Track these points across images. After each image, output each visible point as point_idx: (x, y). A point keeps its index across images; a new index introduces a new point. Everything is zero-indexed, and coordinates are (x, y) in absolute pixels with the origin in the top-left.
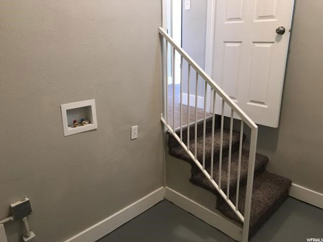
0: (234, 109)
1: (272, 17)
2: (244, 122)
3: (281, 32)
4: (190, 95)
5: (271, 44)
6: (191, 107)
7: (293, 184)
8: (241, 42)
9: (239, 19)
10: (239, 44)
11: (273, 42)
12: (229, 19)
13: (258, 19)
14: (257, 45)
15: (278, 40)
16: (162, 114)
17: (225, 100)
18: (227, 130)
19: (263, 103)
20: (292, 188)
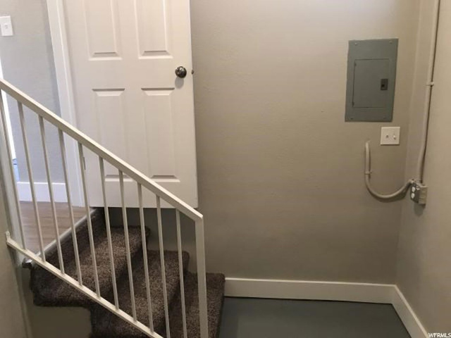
0: (159, 195)
1: (164, 52)
2: (181, 213)
3: (181, 74)
4: (53, 183)
5: (170, 92)
6: (40, 203)
7: (226, 279)
8: (123, 90)
9: (113, 54)
10: (121, 92)
11: (173, 89)
12: (96, 53)
13: (144, 55)
14: (149, 93)
15: (179, 85)
16: (8, 233)
17: (141, 182)
18: (117, 227)
19: (172, 177)
20: (226, 284)
